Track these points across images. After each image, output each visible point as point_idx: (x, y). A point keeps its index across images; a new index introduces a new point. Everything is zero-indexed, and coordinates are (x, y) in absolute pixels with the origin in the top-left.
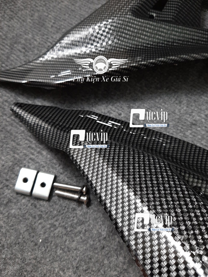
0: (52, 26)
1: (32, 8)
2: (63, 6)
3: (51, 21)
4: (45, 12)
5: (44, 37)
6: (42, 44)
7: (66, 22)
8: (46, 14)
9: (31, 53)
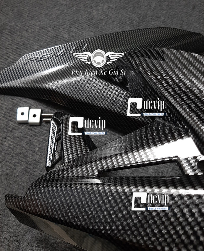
0: (28, 16)
1: (12, 5)
2: (34, 2)
3: (26, 13)
4: (21, 7)
5: (23, 23)
6: (22, 28)
7: (37, 12)
8: (23, 8)
9: (15, 34)
